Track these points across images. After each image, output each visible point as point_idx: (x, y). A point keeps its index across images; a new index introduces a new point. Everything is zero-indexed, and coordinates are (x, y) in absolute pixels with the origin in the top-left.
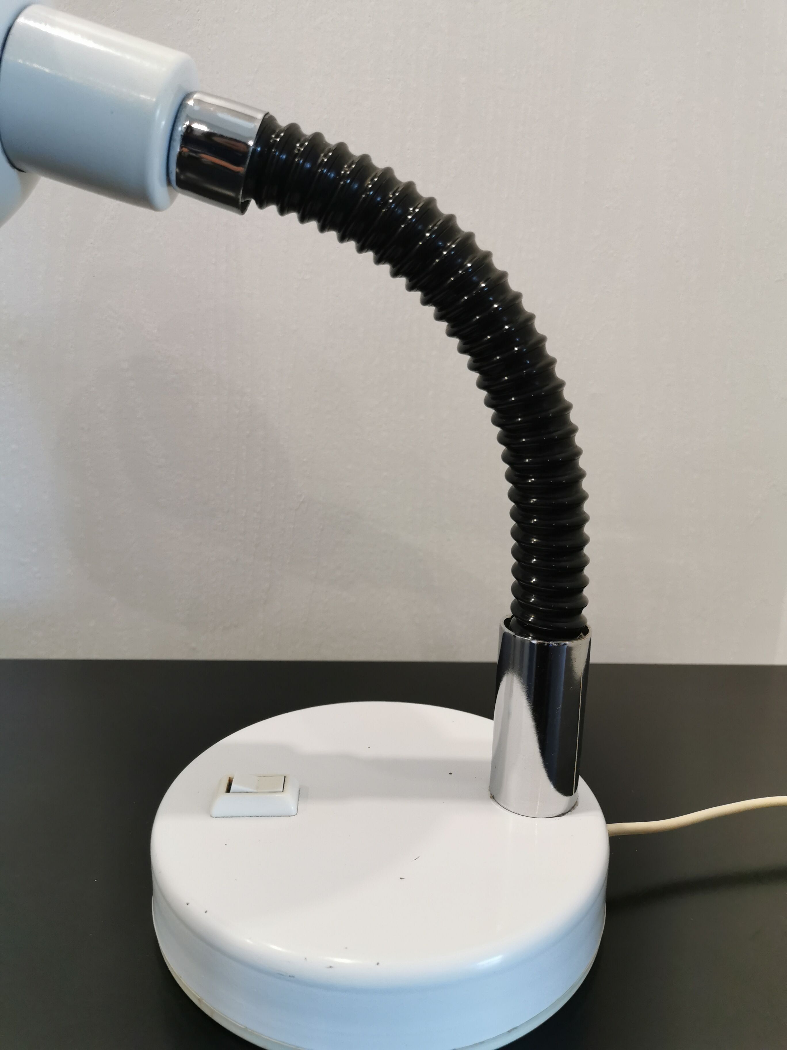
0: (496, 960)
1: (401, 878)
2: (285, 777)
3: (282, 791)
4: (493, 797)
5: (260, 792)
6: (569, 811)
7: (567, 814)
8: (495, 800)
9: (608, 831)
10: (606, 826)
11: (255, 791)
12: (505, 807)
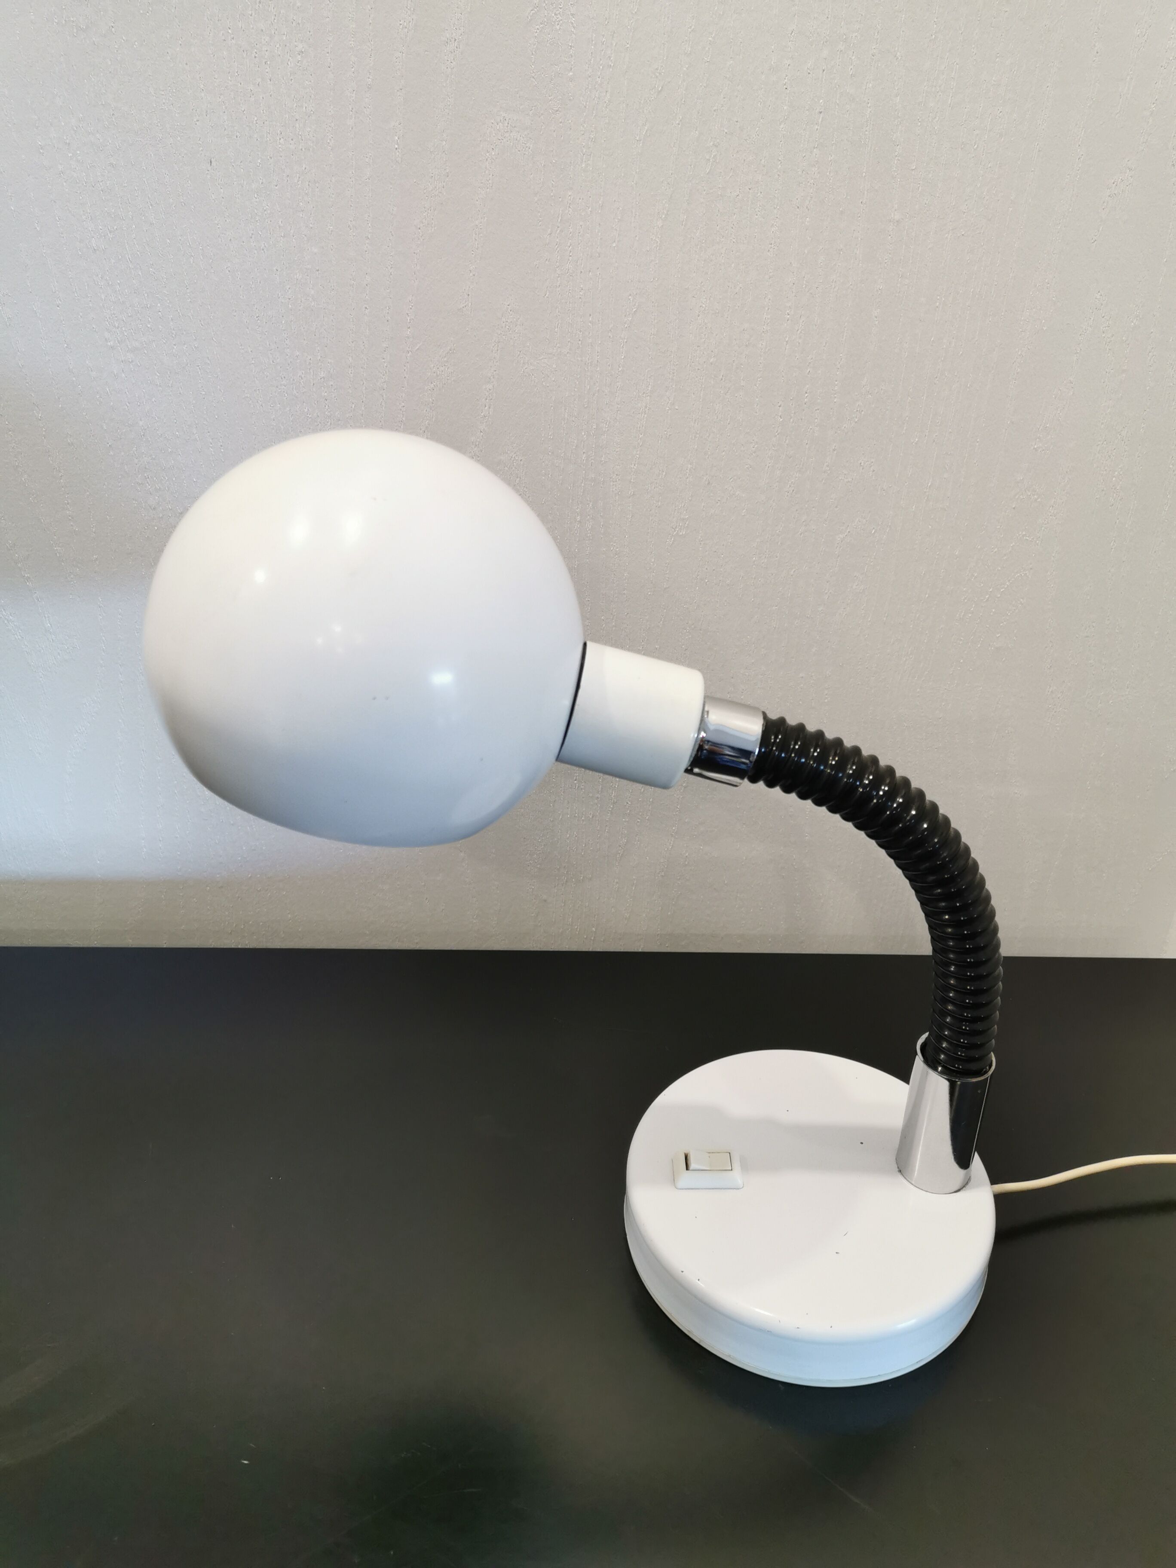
0: (911, 1322)
1: (837, 1253)
2: (730, 1153)
3: (731, 1169)
4: (900, 1171)
5: (717, 1170)
6: (964, 1187)
7: (961, 1190)
8: (902, 1174)
9: (993, 1191)
10: (991, 1188)
11: (710, 1169)
12: (910, 1181)
